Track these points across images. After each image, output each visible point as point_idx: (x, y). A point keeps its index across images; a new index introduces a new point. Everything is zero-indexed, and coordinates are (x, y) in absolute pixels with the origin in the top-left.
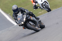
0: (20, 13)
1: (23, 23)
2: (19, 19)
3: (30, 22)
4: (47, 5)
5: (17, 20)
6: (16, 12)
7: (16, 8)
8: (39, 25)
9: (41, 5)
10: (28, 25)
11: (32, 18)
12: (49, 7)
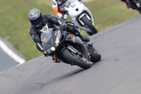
0: (47, 26)
1: (53, 49)
2: (44, 40)
3: (70, 48)
4: (89, 19)
5: (41, 42)
6: (38, 24)
7: (36, 16)
8: (89, 54)
9: (74, 19)
10: (66, 53)
11: (74, 39)
12: (93, 24)
